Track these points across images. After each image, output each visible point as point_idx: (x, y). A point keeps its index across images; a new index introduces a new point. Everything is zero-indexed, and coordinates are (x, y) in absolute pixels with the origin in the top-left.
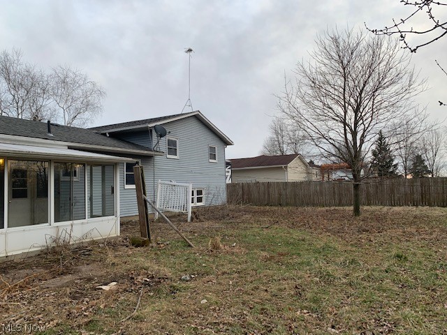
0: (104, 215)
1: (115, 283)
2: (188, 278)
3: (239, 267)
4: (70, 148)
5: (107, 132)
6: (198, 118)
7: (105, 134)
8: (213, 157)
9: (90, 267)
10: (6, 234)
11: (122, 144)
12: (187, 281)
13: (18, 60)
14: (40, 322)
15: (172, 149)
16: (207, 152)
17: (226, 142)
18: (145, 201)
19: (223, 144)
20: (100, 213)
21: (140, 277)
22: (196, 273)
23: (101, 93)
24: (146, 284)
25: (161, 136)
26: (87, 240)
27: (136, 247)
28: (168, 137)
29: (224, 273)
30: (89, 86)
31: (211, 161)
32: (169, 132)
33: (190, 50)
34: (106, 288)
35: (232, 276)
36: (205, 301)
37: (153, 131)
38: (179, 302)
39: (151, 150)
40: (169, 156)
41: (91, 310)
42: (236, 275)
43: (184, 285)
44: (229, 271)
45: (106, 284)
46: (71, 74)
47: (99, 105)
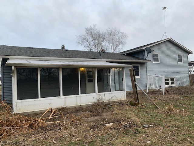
0: (120, 90)
1: (113, 123)
2: (147, 126)
3: (180, 124)
4: (107, 62)
5: (125, 53)
6: (170, 41)
7: (124, 55)
8: (180, 60)
9: (108, 114)
10: (80, 97)
11: (131, 58)
12: (146, 128)
13: (95, 29)
14: (74, 137)
15: (156, 58)
16: (176, 59)
17: (188, 52)
18: (136, 85)
19: (186, 53)
20: (118, 89)
21: (124, 122)
22: (153, 124)
23: (126, 37)
24: (125, 126)
25: (149, 53)
26: (111, 101)
27: (132, 106)
28: (153, 53)
29: (168, 127)
30: (121, 34)
31: (179, 63)
32: (153, 51)
33: (165, 8)
34: (107, 125)
35: (172, 129)
36: (150, 142)
37: (146, 51)
38: (136, 139)
39: (144, 60)
40: (154, 62)
41: (94, 135)
42: (176, 128)
43: (143, 130)
44: (172, 126)
45: (109, 123)
46: (113, 31)
47: (125, 42)
